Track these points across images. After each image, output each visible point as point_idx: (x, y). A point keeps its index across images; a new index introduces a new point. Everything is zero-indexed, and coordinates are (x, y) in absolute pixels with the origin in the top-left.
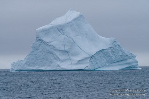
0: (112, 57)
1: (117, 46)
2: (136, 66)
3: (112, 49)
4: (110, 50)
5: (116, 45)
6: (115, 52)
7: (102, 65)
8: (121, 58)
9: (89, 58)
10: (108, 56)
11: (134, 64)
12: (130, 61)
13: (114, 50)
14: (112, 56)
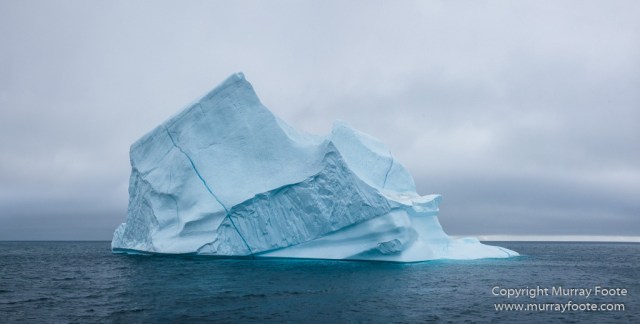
0: (320, 212)
1: (338, 170)
2: (393, 249)
3: (323, 181)
4: (315, 187)
5: (334, 167)
6: (329, 193)
7: (290, 240)
8: (350, 217)
9: (219, 214)
10: (309, 210)
11: (387, 239)
12: (376, 225)
13: (328, 187)
14: (322, 206)
